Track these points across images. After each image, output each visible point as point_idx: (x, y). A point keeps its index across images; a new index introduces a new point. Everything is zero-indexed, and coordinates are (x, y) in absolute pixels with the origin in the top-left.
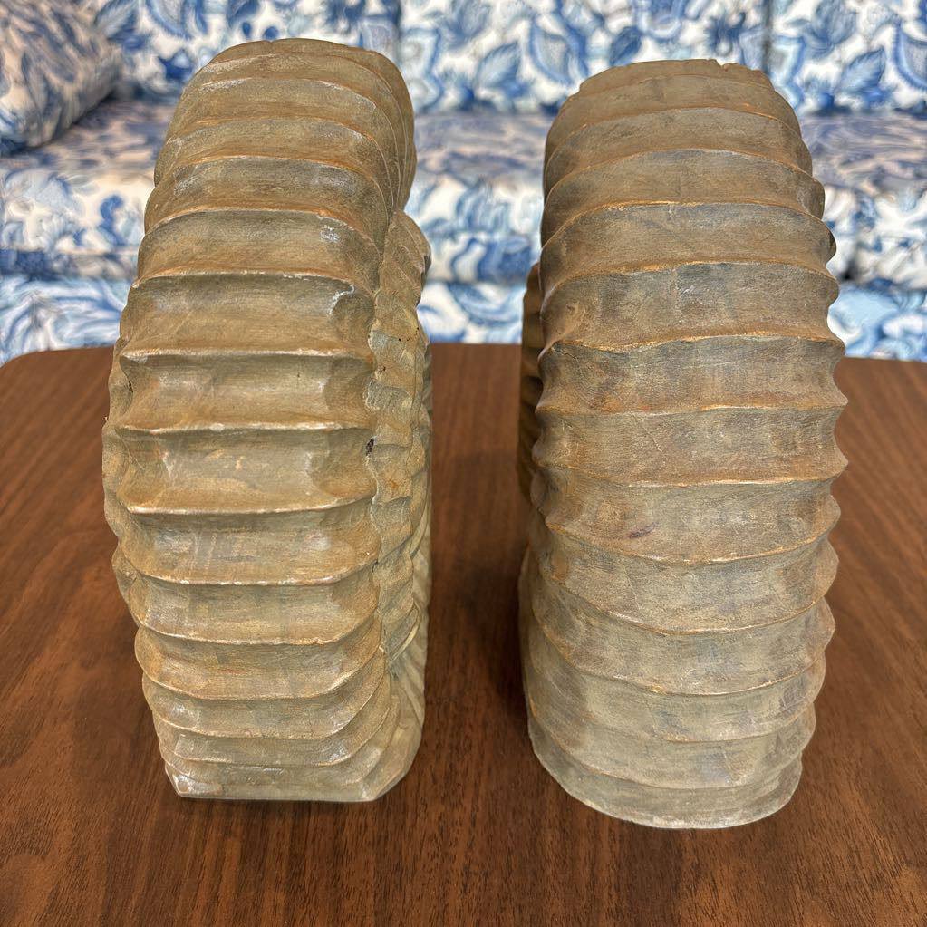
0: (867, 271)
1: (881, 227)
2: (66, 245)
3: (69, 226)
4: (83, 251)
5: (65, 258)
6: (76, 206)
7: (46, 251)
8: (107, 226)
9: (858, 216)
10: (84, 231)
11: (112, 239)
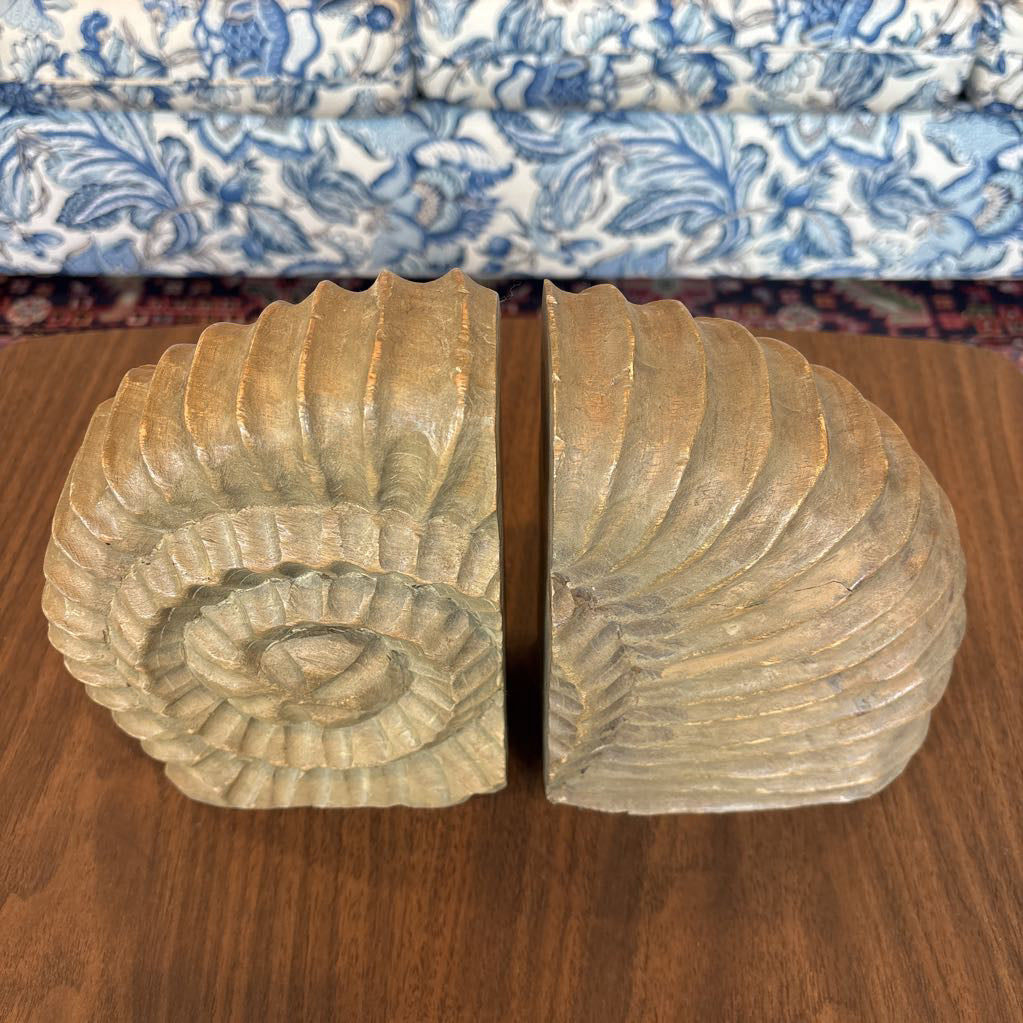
0: (986, 94)
1: (1007, 42)
2: (47, 74)
3: (49, 50)
4: (68, 81)
5: (47, 89)
6: (53, 26)
7: (25, 80)
8: (92, 51)
9: (981, 27)
10: (65, 56)
11: (98, 67)
